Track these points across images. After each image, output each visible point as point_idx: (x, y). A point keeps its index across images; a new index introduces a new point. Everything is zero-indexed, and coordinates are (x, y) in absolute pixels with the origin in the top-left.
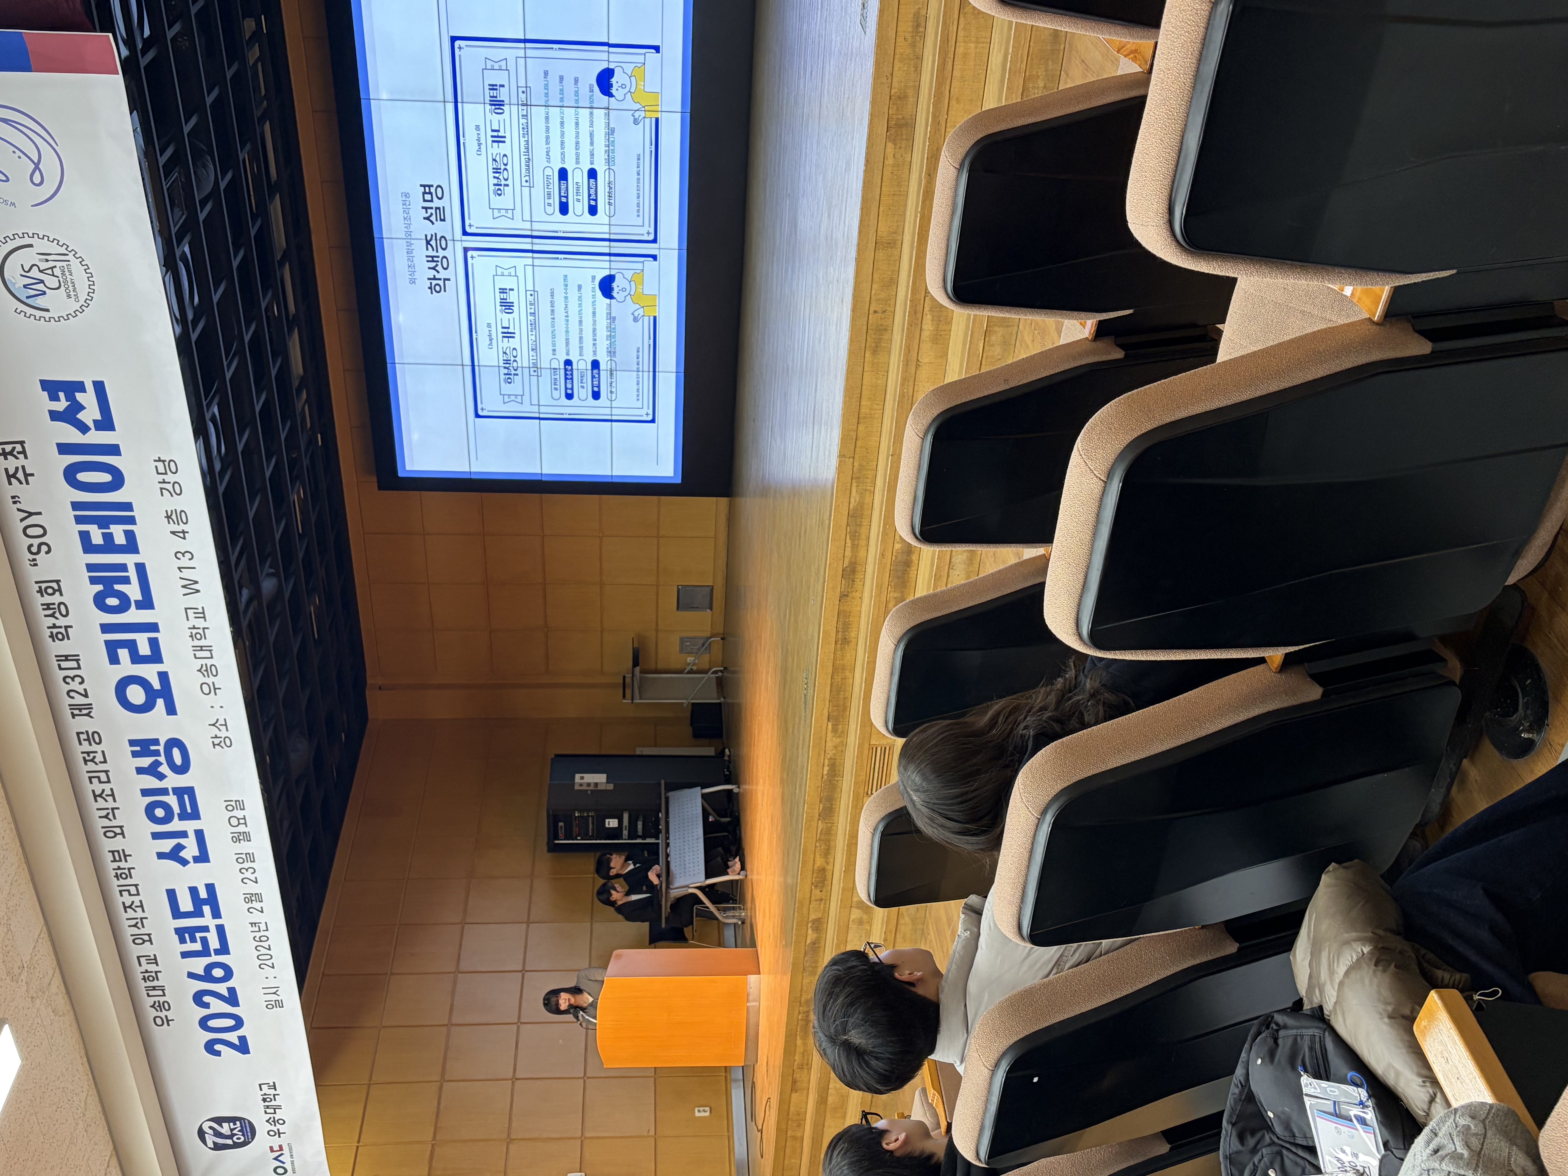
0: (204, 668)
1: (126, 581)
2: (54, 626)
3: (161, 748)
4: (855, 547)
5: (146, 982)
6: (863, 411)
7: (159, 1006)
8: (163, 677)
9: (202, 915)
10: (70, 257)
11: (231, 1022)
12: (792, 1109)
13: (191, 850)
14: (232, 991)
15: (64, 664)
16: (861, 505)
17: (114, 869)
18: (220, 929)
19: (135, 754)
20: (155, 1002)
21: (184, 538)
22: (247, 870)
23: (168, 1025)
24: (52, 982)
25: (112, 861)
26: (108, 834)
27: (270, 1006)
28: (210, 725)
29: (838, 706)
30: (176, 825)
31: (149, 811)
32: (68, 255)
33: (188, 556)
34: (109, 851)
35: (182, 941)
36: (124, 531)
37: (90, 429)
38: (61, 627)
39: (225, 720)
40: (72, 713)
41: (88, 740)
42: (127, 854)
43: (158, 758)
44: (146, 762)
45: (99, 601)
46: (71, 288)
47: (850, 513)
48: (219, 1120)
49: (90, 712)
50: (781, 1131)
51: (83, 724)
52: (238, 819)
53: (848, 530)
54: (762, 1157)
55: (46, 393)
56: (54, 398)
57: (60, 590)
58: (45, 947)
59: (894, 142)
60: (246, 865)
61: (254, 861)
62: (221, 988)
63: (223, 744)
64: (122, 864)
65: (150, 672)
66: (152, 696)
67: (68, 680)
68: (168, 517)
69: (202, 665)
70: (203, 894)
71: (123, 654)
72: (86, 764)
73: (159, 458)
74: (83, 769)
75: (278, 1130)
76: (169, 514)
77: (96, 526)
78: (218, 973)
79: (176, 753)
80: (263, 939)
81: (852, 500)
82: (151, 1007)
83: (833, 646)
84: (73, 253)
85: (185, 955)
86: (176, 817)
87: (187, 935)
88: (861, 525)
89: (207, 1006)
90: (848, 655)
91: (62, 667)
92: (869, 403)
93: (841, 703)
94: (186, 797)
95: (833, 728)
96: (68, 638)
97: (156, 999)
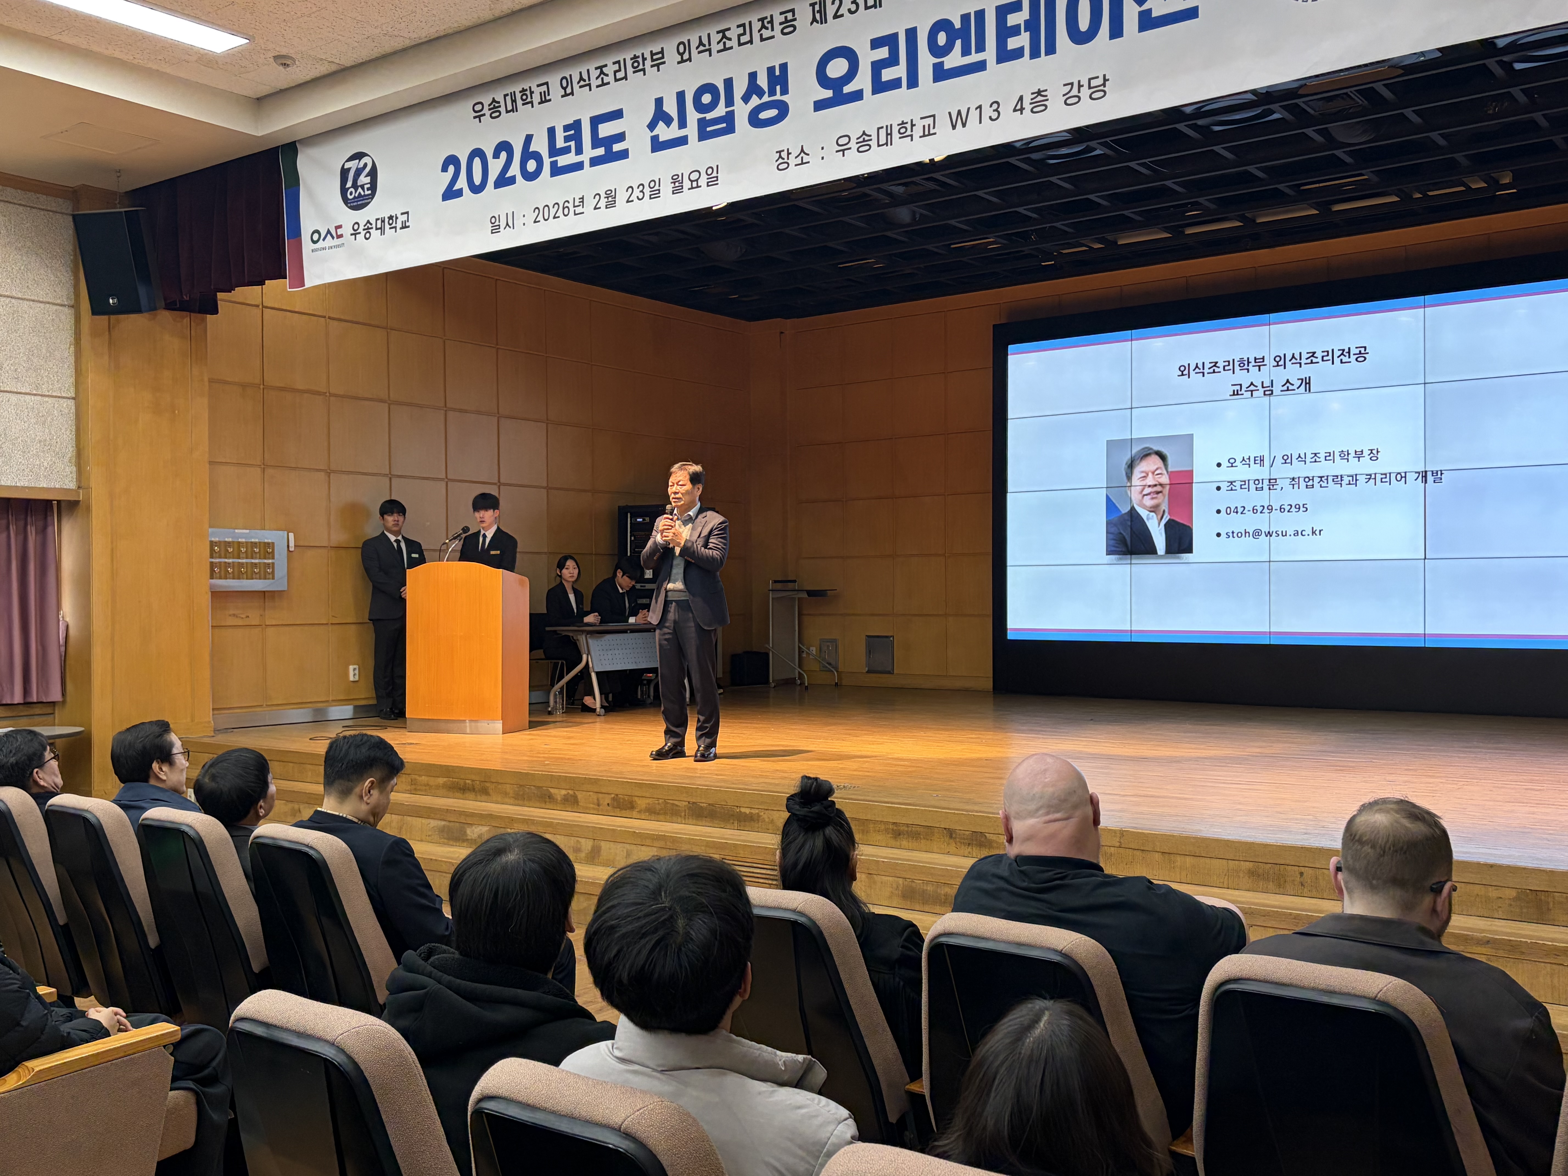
0: (867, 138)
1: (966, 52)
3: (778, 97)
5: (520, 92)
7: (495, 107)
8: (857, 96)
9: (594, 146)
11: (477, 180)
14: (512, 181)
17: (643, 54)
18: (578, 167)
20: (499, 102)
21: (1015, 110)
22: (642, 191)
23: (475, 117)
25: (651, 52)
26: (681, 47)
27: (493, 220)
28: (802, 146)
31: (707, 88)
33: (994, 116)
34: (662, 48)
35: (567, 128)
36: (1023, 47)
39: (808, 162)
41: (786, 21)
42: (661, 66)
43: (767, 95)
44: (763, 81)
48: (373, 173)
49: (817, 22)
51: (804, 15)
52: (697, 180)
60: (647, 191)
61: (651, 198)
62: (515, 170)
63: (781, 161)
64: (648, 63)
65: (863, 81)
68: (1039, 93)
69: (870, 136)
70: (617, 147)
71: (883, 53)
72: (759, 20)
73: (1109, 79)
74: (753, 17)
75: (360, 233)
76: (1042, 93)
77: (1028, 17)
78: (532, 166)
79: (772, 113)
82: (494, 98)
83: (889, 820)
85: (552, 131)
86: (701, 116)
87: (573, 132)
89: (496, 155)
94: (724, 125)
97: (502, 104)
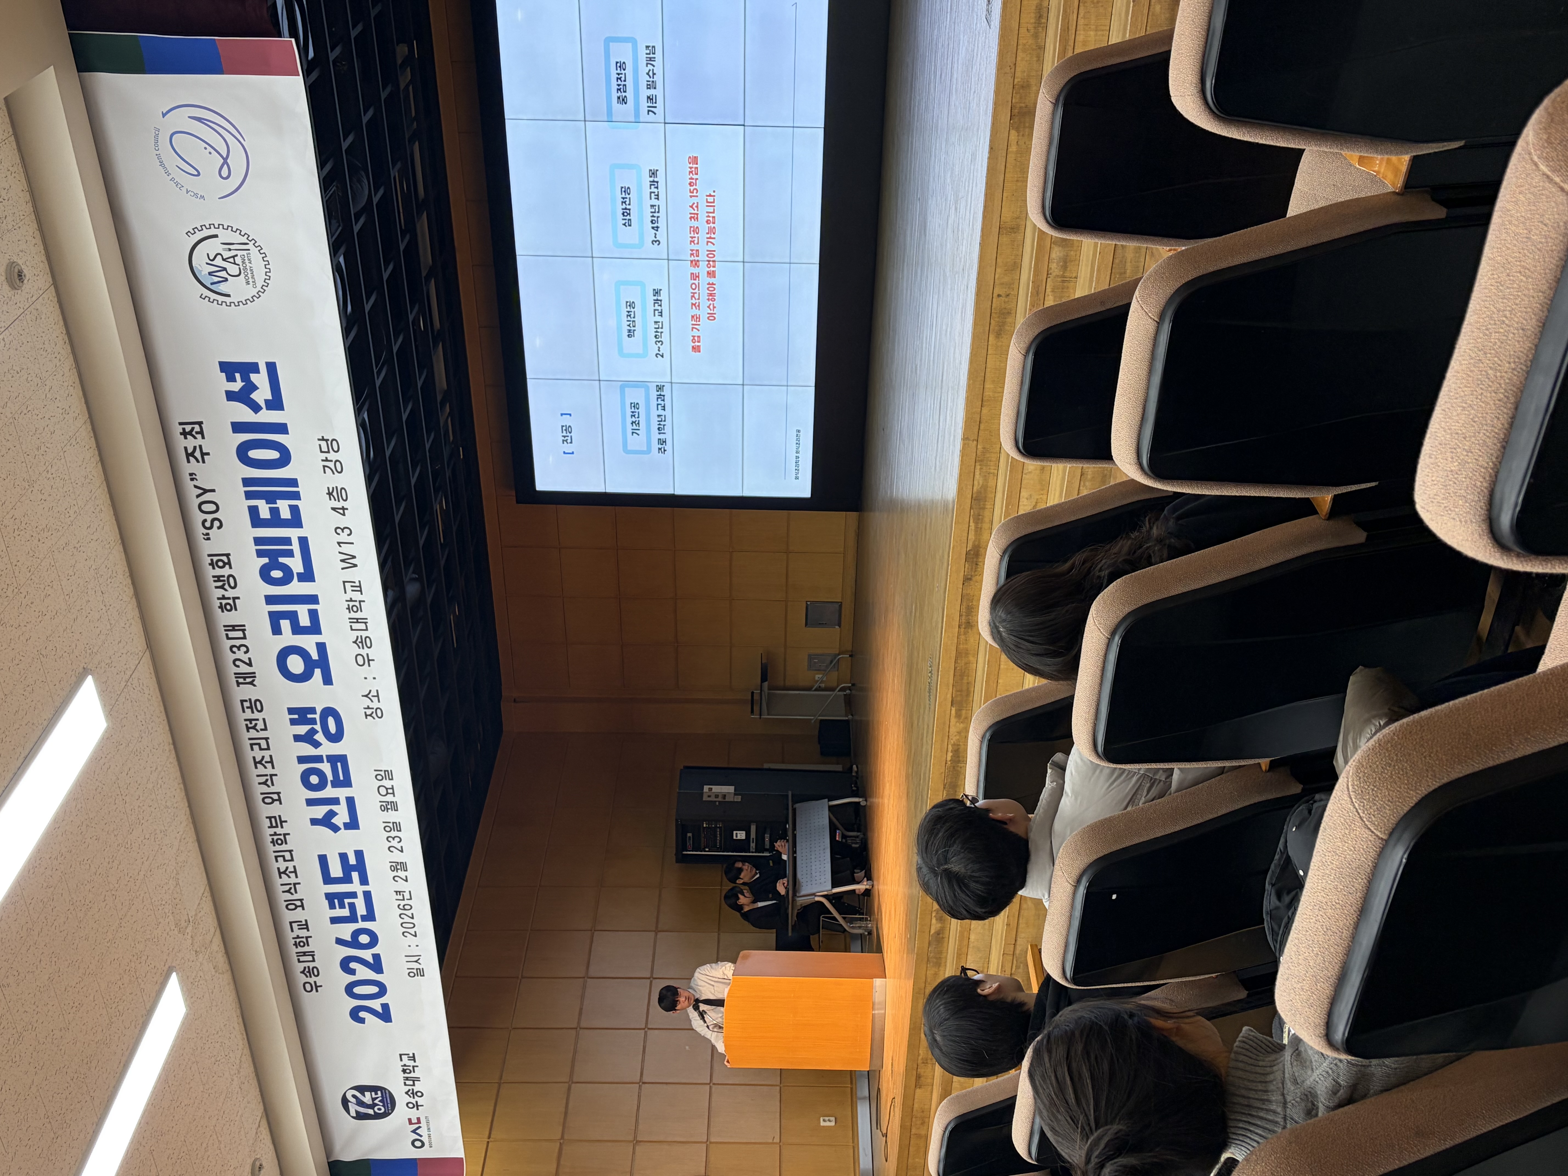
0: (359, 640)
1: (290, 554)
2: (224, 598)
3: (317, 716)
4: (978, 530)
5: (297, 947)
6: (986, 393)
7: (309, 972)
8: (321, 647)
9: (350, 881)
10: (250, 246)
11: (374, 990)
12: (916, 1106)
13: (342, 817)
14: (377, 957)
15: (232, 634)
16: (985, 487)
17: (271, 835)
18: (368, 896)
19: (293, 722)
20: (305, 968)
21: (344, 514)
22: (393, 839)
23: (317, 991)
24: (213, 940)
25: (269, 827)
26: (267, 800)
27: (412, 974)
28: (363, 696)
29: (961, 691)
30: (329, 792)
31: (305, 778)
32: (248, 244)
33: (347, 531)
34: (267, 817)
35: (332, 906)
36: (289, 505)
37: (262, 408)
38: (229, 598)
39: (377, 691)
40: (237, 681)
41: (251, 707)
42: (283, 820)
43: (315, 726)
44: (302, 729)
45: (265, 574)
46: (250, 275)
47: (974, 496)
48: (362, 1089)
49: (254, 680)
50: (905, 1128)
51: (246, 692)
52: (387, 789)
53: (972, 514)
54: (886, 1161)
55: (224, 374)
56: (231, 379)
57: (229, 563)
58: (208, 906)
59: (1017, 130)
60: (393, 834)
61: (400, 831)
62: (367, 955)
63: (374, 715)
64: (279, 830)
65: (309, 643)
66: (310, 665)
67: (235, 649)
68: (330, 494)
69: (357, 637)
70: (352, 861)
71: (285, 624)
72: (248, 731)
73: (323, 437)
74: (245, 736)
75: (417, 1102)
76: (331, 491)
77: (264, 501)
78: (364, 939)
79: (331, 722)
80: (407, 907)
81: (976, 483)
82: (301, 972)
83: (957, 630)
84: (253, 242)
85: (334, 920)
86: (329, 784)
87: (336, 901)
88: (984, 508)
89: (352, 972)
90: (972, 640)
91: (230, 636)
92: (992, 386)
93: (965, 688)
94: (339, 764)
95: (956, 713)
96: (236, 610)
97: (306, 964)
